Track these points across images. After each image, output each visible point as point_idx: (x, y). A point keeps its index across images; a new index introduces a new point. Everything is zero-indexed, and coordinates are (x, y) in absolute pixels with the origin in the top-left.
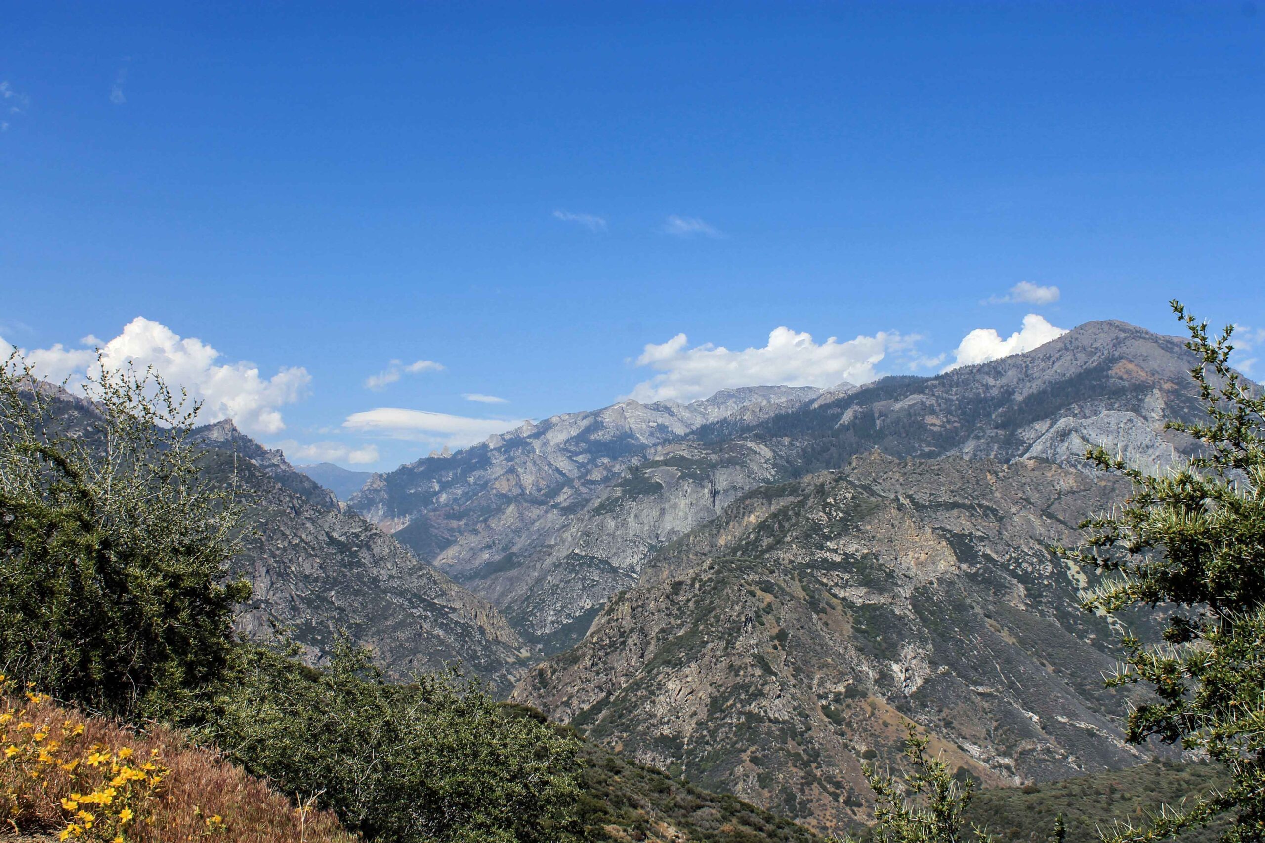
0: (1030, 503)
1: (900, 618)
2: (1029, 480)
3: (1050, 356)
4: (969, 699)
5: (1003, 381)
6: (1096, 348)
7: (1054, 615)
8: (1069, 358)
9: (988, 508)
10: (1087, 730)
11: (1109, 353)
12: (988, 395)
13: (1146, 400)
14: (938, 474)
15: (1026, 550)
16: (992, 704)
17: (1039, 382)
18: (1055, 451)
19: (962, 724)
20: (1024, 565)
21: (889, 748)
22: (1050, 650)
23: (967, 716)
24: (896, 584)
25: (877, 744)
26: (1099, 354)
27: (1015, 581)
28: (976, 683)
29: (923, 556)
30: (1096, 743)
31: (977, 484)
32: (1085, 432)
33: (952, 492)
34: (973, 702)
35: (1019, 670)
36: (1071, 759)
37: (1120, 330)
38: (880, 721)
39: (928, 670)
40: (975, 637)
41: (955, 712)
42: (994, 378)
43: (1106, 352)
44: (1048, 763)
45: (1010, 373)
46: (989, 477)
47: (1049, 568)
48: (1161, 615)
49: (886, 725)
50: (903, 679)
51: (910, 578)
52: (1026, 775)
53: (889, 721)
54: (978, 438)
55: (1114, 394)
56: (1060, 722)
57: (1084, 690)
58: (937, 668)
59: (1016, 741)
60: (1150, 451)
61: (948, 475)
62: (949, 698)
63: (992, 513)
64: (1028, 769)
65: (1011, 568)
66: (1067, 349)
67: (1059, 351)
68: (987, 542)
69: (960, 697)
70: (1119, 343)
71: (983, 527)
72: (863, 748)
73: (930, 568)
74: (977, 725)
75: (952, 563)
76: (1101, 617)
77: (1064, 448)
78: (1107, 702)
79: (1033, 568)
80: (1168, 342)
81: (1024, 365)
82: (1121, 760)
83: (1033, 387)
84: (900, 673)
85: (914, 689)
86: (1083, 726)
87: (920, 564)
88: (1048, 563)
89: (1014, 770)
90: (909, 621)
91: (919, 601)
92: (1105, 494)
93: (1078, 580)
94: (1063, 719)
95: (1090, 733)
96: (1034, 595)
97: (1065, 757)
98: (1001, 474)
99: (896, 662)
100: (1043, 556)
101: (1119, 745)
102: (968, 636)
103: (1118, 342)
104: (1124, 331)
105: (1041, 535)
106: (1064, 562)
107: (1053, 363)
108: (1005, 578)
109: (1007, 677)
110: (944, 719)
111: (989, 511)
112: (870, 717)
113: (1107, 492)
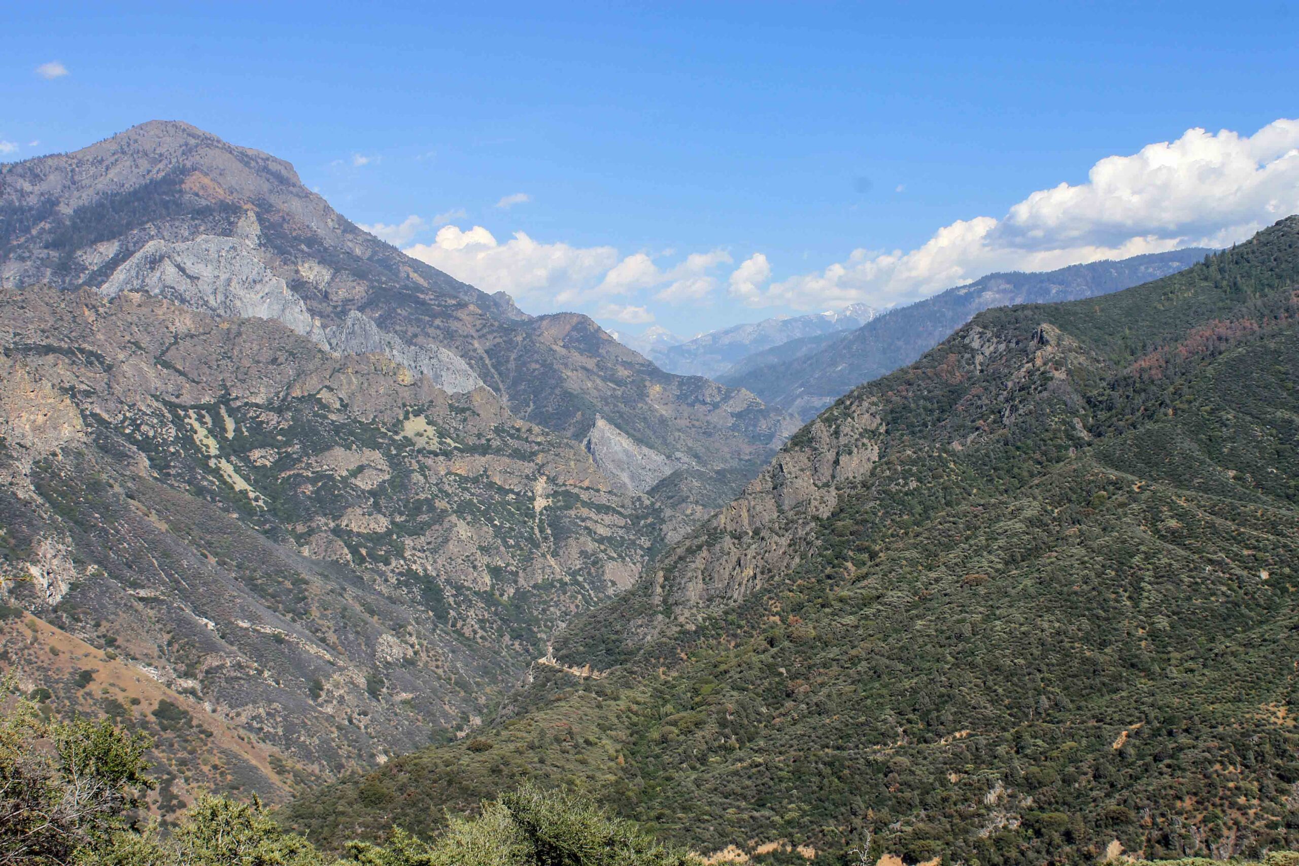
0: (140, 348)
1: (27, 503)
2: (135, 319)
3: (102, 160)
4: (131, 606)
5: (43, 187)
6: (161, 155)
7: (187, 490)
8: (128, 164)
9: (91, 353)
10: (274, 635)
11: (178, 162)
12: (25, 203)
13: (240, 224)
14: (23, 308)
15: (143, 408)
16: (159, 611)
17: (91, 191)
18: (143, 281)
19: (128, 641)
20: (144, 428)
21: (66, 684)
22: (209, 537)
23: (133, 629)
24: (11, 457)
25: (47, 680)
26: (165, 162)
27: (134, 448)
28: (135, 585)
29: (40, 419)
30: (286, 650)
31: (74, 322)
32: (179, 259)
33: (43, 331)
34: (136, 611)
35: (182, 565)
36: (266, 674)
37: (189, 135)
38: (47, 649)
39: (73, 572)
40: (120, 524)
41: (117, 625)
42: (30, 182)
43: (174, 160)
44: (242, 682)
45: (52, 177)
46: (87, 313)
47: (173, 432)
48: (310, 488)
49: (54, 652)
50: (46, 586)
51: (27, 449)
52: (218, 699)
53: (59, 647)
54: (22, 259)
55: (198, 213)
56: (241, 628)
57: (256, 585)
58: (85, 570)
59: (199, 657)
60: (258, 287)
61: (35, 308)
62: (106, 607)
63: (98, 360)
64: (219, 692)
65: (127, 431)
66: (124, 153)
67: (114, 154)
68: (94, 398)
69: (119, 604)
70: (190, 151)
71: (88, 378)
72: (31, 688)
73: (51, 434)
74: (146, 641)
75: (78, 427)
76: (241, 491)
77: (155, 279)
78: (284, 598)
79: (156, 432)
80: (242, 153)
81: (69, 169)
82: (317, 669)
83: (85, 198)
84: (41, 579)
85: (58, 598)
86: (268, 631)
87: (37, 429)
88: (171, 425)
89: (200, 694)
90: (37, 506)
91: (43, 479)
92: (228, 339)
93: (207, 446)
94: (245, 624)
95: (278, 640)
96: (160, 464)
97: (260, 672)
98: (101, 310)
99: (34, 563)
100: (164, 416)
101: (312, 651)
102: (113, 523)
103: (188, 151)
104: (193, 136)
105: (156, 389)
106: (188, 424)
107: (107, 168)
108: (124, 446)
109: (170, 576)
110: (104, 636)
111: (92, 358)
112: (32, 644)
113: (232, 336)
